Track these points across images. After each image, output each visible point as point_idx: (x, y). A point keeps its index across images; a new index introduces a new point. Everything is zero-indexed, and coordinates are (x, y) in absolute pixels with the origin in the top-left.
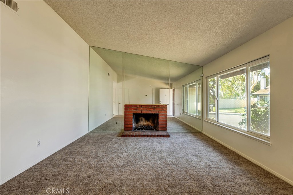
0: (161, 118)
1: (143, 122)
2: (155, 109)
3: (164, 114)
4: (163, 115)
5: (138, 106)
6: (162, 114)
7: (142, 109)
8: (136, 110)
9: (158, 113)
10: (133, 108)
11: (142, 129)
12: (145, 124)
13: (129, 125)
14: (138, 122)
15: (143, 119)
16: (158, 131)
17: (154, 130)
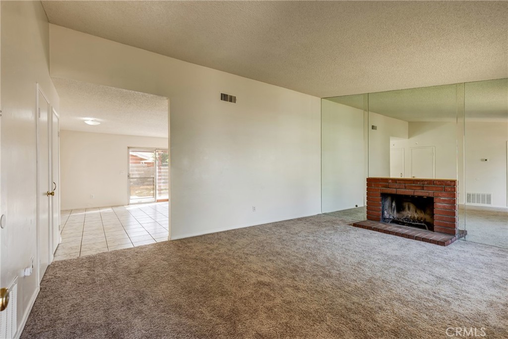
0: (440, 206)
1: (410, 212)
2: (425, 188)
3: (446, 199)
4: (444, 201)
5: (390, 181)
6: (442, 198)
7: (396, 185)
8: (387, 187)
9: (431, 195)
10: (380, 184)
11: (403, 224)
12: (416, 216)
13: (375, 212)
14: (401, 211)
15: (412, 207)
16: (434, 231)
17: (426, 229)
